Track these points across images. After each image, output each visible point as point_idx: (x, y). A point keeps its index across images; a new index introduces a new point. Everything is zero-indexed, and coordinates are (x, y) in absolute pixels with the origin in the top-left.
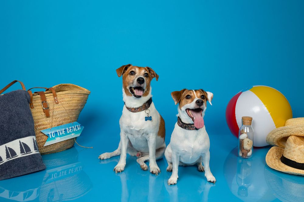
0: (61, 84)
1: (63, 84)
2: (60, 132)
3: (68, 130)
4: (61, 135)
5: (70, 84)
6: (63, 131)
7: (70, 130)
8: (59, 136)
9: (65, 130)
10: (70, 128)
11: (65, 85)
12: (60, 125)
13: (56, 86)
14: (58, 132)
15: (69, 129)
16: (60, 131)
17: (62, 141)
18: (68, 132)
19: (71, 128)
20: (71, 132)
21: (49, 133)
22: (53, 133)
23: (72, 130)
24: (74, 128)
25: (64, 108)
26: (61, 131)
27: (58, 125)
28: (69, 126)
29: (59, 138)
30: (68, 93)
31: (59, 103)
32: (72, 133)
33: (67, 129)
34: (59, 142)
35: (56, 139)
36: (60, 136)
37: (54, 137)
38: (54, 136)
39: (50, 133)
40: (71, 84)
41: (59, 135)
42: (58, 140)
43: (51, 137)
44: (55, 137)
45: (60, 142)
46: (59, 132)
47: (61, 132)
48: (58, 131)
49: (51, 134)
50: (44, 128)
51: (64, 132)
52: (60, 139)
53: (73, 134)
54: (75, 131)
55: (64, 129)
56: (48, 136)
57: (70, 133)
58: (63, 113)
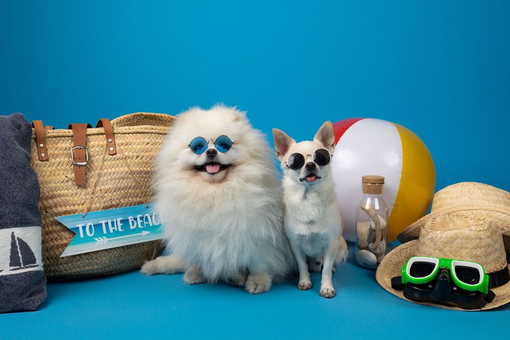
0: (139, 113)
1: (144, 113)
2: (110, 225)
3: (133, 223)
4: (111, 231)
5: (163, 115)
6: (119, 222)
7: (139, 221)
8: (104, 235)
9: (125, 222)
10: (139, 216)
11: (151, 116)
12: (111, 207)
13: (126, 116)
14: (104, 226)
15: (136, 219)
16: (110, 221)
17: (114, 248)
18: (132, 228)
19: (141, 218)
20: (140, 226)
21: (77, 226)
22: (90, 226)
23: (142, 224)
24: (149, 218)
25: (128, 167)
26: (113, 223)
27: (106, 208)
28: (138, 212)
29: (106, 239)
30: (143, 130)
31: (118, 155)
32: (144, 229)
33: (130, 218)
34: (106, 250)
35: (96, 241)
36: (109, 235)
37: (91, 235)
38: (91, 232)
39: (80, 226)
40: (167, 115)
41: (105, 232)
42: (102, 244)
43: (82, 236)
44: (96, 236)
45: (110, 249)
46: (107, 224)
47: (113, 225)
48: (103, 222)
49: (84, 228)
50: (66, 213)
51: (120, 225)
52: (108, 241)
53: (144, 233)
54: (151, 225)
55: (121, 219)
56: (73, 232)
57: (137, 230)
58: (124, 178)
